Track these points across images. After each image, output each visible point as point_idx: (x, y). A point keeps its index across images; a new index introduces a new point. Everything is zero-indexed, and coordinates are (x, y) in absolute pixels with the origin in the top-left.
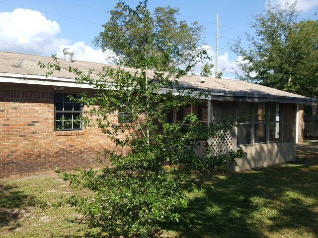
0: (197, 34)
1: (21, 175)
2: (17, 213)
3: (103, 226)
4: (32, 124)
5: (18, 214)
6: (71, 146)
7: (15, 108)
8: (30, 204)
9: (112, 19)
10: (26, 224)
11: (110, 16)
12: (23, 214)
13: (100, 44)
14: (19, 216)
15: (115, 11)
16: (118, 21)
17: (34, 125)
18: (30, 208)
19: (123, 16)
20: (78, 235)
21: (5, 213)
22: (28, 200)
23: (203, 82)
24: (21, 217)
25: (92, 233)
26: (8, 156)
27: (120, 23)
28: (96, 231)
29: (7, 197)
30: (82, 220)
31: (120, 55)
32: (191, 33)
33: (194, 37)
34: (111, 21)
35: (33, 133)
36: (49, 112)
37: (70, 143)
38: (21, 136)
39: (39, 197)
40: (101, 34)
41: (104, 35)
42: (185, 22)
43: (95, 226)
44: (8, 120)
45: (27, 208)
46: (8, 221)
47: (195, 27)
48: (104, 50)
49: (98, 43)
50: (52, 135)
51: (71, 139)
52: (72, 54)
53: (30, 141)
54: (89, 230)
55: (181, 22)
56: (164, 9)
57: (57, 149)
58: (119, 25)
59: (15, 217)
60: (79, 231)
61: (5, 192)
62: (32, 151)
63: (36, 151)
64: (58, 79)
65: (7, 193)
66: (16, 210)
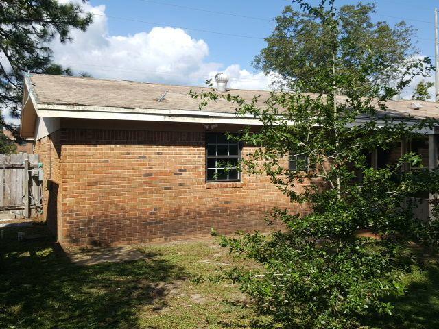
0: (404, 39)
1: (166, 239)
2: (161, 288)
3: (275, 314)
4: (179, 173)
5: (163, 290)
6: (227, 202)
7: (159, 154)
8: (179, 278)
9: (278, 29)
10: (173, 303)
11: (276, 25)
12: (169, 290)
13: (261, 65)
14: (165, 292)
15: (282, 17)
16: (286, 31)
17: (181, 174)
18: (179, 282)
19: (294, 23)
20: (242, 324)
21: (148, 287)
22: (175, 271)
23: (418, 109)
24: (167, 294)
25: (260, 323)
26: (151, 213)
27: (289, 33)
28: (265, 319)
29: (150, 267)
30: (245, 303)
31: (289, 77)
32: (396, 38)
33: (400, 43)
34: (277, 32)
35: (181, 184)
36: (199, 157)
37: (225, 199)
38: (166, 189)
39: (189, 268)
40: (264, 51)
41: (268, 53)
42: (385, 22)
43: (264, 314)
44: (151, 168)
45: (175, 282)
46: (152, 298)
47: (401, 29)
48: (267, 73)
49: (258, 63)
50: (203, 187)
51: (227, 192)
52: (226, 81)
53: (176, 195)
54: (256, 318)
55: (379, 23)
56: (353, 7)
57: (210, 206)
58: (288, 36)
59: (161, 293)
60: (242, 318)
61: (147, 260)
62: (180, 208)
63: (184, 208)
64: (209, 114)
65: (149, 262)
66: (161, 284)
